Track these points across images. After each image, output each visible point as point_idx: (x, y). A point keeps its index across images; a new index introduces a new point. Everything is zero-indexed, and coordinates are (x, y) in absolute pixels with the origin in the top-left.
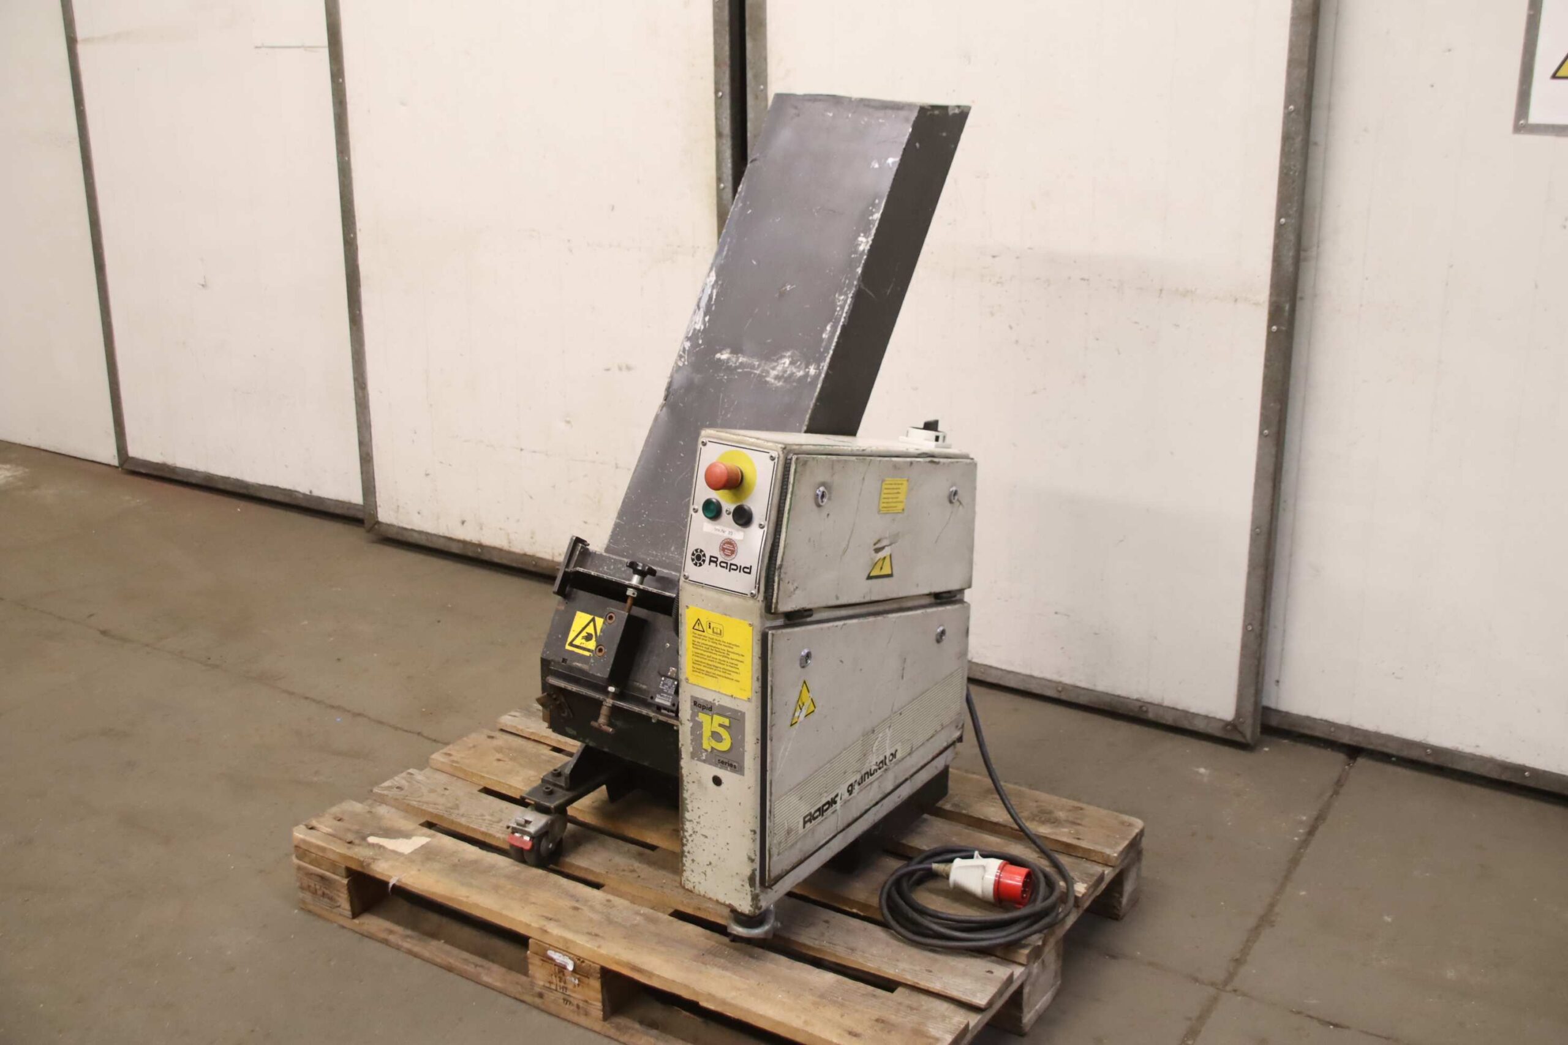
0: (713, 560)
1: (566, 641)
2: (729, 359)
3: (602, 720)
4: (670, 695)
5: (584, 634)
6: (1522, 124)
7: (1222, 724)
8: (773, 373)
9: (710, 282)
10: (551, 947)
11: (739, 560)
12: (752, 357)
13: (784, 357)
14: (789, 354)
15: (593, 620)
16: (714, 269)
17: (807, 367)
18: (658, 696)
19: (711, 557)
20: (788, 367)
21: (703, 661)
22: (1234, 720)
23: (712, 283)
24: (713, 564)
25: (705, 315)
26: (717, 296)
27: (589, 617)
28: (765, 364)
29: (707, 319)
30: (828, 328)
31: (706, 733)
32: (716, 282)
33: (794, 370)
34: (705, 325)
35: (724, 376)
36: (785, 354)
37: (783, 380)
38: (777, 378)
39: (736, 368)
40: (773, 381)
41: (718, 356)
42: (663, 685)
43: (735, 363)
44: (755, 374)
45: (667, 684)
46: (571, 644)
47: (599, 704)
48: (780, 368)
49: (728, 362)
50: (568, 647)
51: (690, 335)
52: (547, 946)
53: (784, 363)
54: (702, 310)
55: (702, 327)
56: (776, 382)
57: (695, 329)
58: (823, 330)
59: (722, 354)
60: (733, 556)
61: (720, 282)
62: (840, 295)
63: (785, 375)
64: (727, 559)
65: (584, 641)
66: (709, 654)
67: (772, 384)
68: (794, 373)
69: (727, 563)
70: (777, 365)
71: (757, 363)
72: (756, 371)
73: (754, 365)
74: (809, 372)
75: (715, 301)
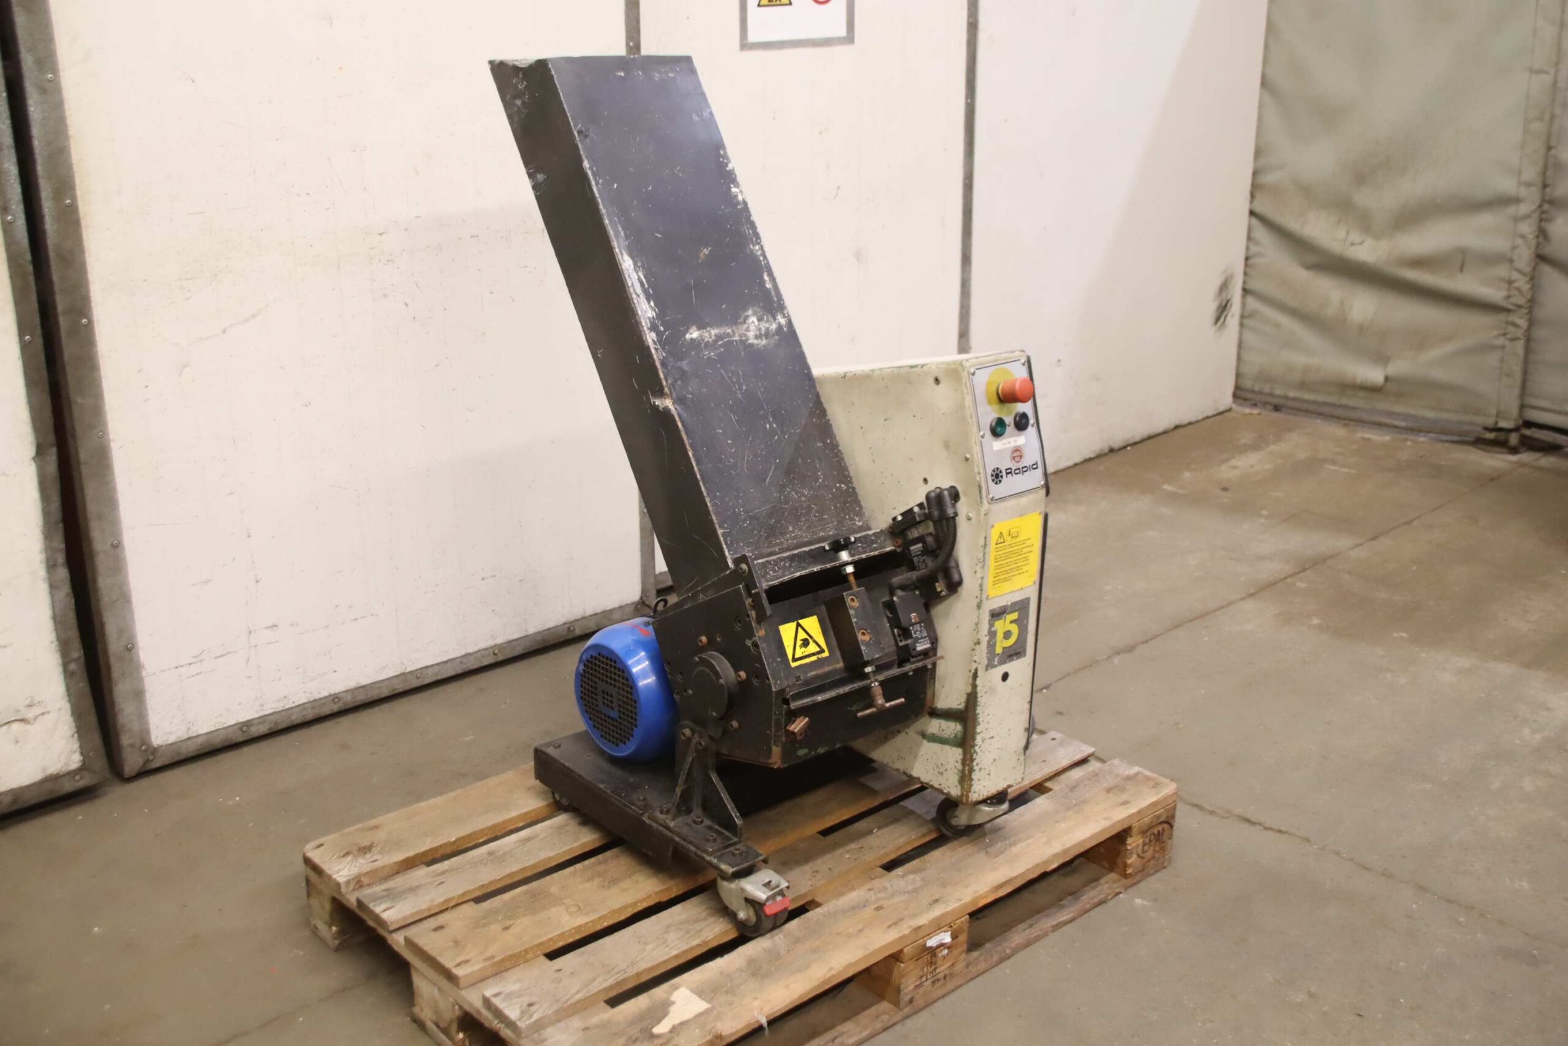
0: (1009, 472)
1: (788, 660)
2: (701, 336)
3: (880, 701)
4: (925, 637)
5: (799, 643)
6: (745, 45)
7: (634, 606)
8: (751, 334)
9: (629, 266)
10: (925, 938)
11: (1027, 461)
12: (721, 326)
13: (747, 317)
14: (750, 312)
15: (798, 625)
16: (624, 252)
17: (775, 319)
18: (917, 645)
19: (1006, 470)
20: (759, 325)
21: (1001, 570)
22: (641, 598)
23: (632, 266)
24: (1009, 475)
25: (649, 302)
26: (645, 277)
27: (793, 625)
28: (738, 329)
29: (652, 303)
30: (766, 278)
31: (1000, 636)
32: (635, 264)
33: (767, 325)
34: (655, 311)
35: (710, 353)
36: (747, 314)
37: (764, 337)
38: (757, 337)
39: (716, 341)
40: (756, 342)
41: (688, 336)
42: (915, 633)
43: (711, 337)
44: (736, 341)
45: (917, 631)
46: (794, 660)
47: (867, 689)
48: (752, 327)
49: (703, 340)
50: (794, 665)
51: (649, 325)
52: (921, 941)
53: (753, 322)
54: (641, 296)
55: (654, 314)
56: (760, 341)
57: (649, 318)
58: (763, 282)
59: (691, 334)
60: (1022, 459)
61: (639, 264)
62: (754, 245)
63: (763, 332)
64: (1020, 465)
65: (803, 649)
66: (1006, 561)
67: (757, 345)
68: (768, 328)
69: (1019, 469)
70: (749, 326)
71: (730, 331)
72: (734, 339)
73: (729, 333)
74: (779, 322)
75: (648, 284)
